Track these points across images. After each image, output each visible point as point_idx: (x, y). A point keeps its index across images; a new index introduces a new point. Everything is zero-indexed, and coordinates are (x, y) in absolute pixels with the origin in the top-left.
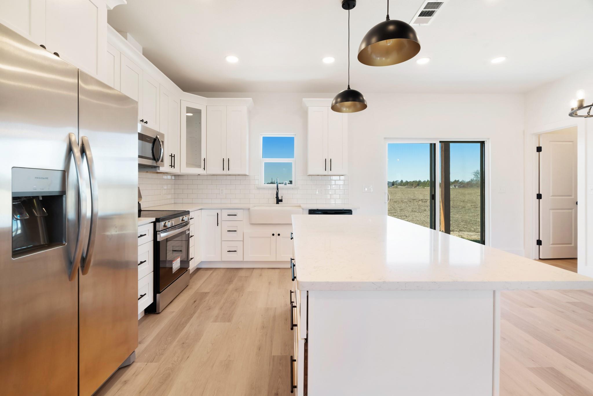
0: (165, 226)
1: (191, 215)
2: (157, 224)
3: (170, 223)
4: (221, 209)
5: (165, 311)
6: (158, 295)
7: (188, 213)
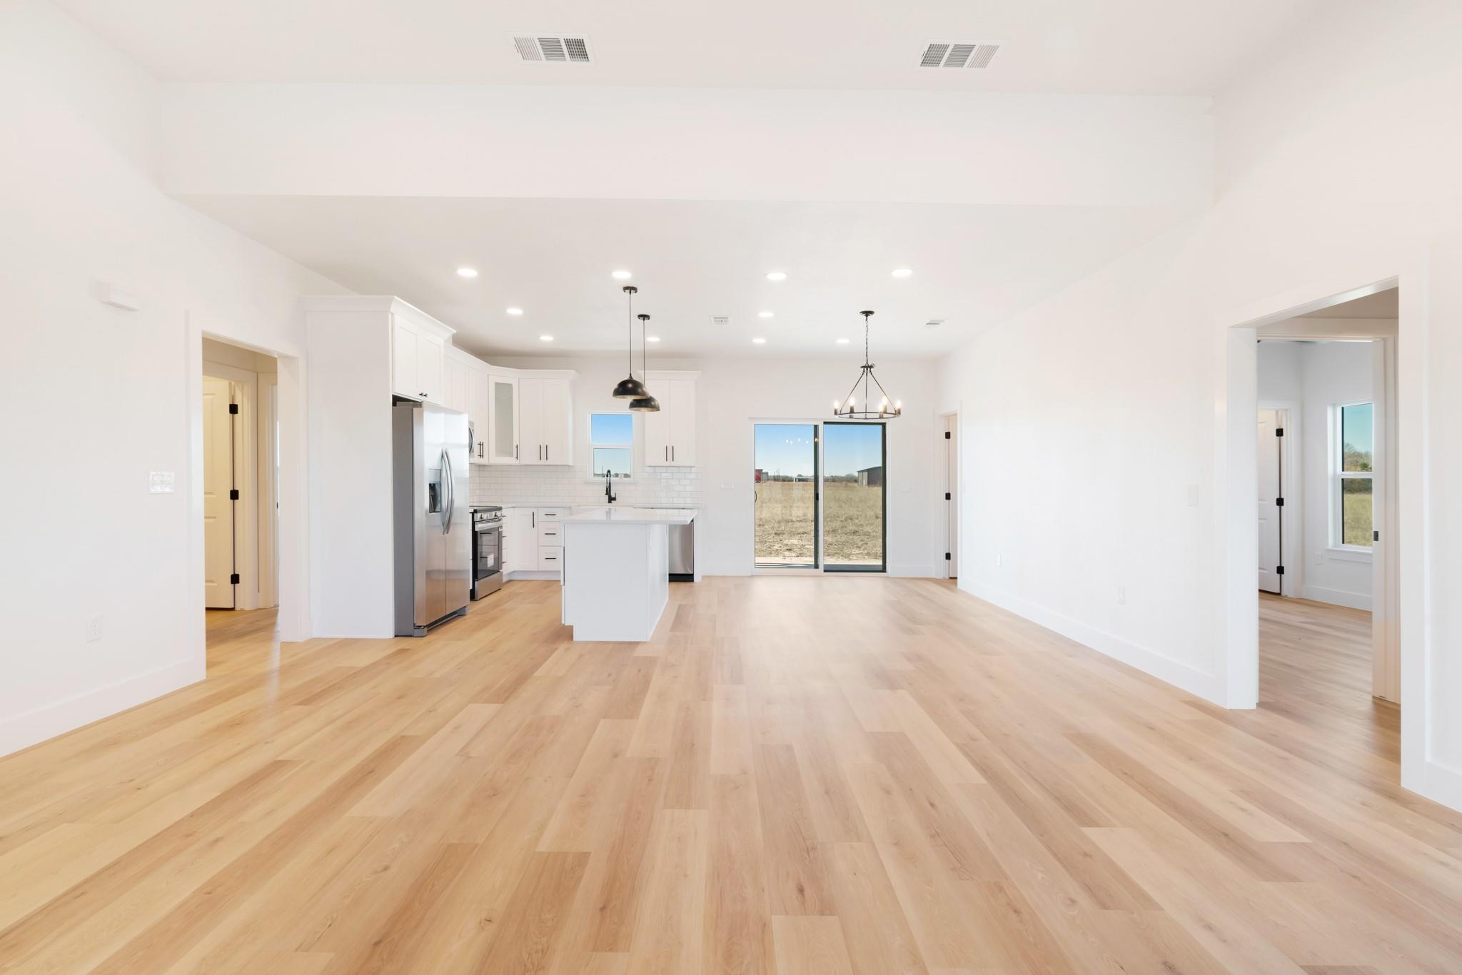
0: (481, 518)
1: (504, 512)
2: (475, 514)
3: (486, 515)
4: (538, 507)
5: (482, 600)
6: (476, 582)
7: (500, 509)
